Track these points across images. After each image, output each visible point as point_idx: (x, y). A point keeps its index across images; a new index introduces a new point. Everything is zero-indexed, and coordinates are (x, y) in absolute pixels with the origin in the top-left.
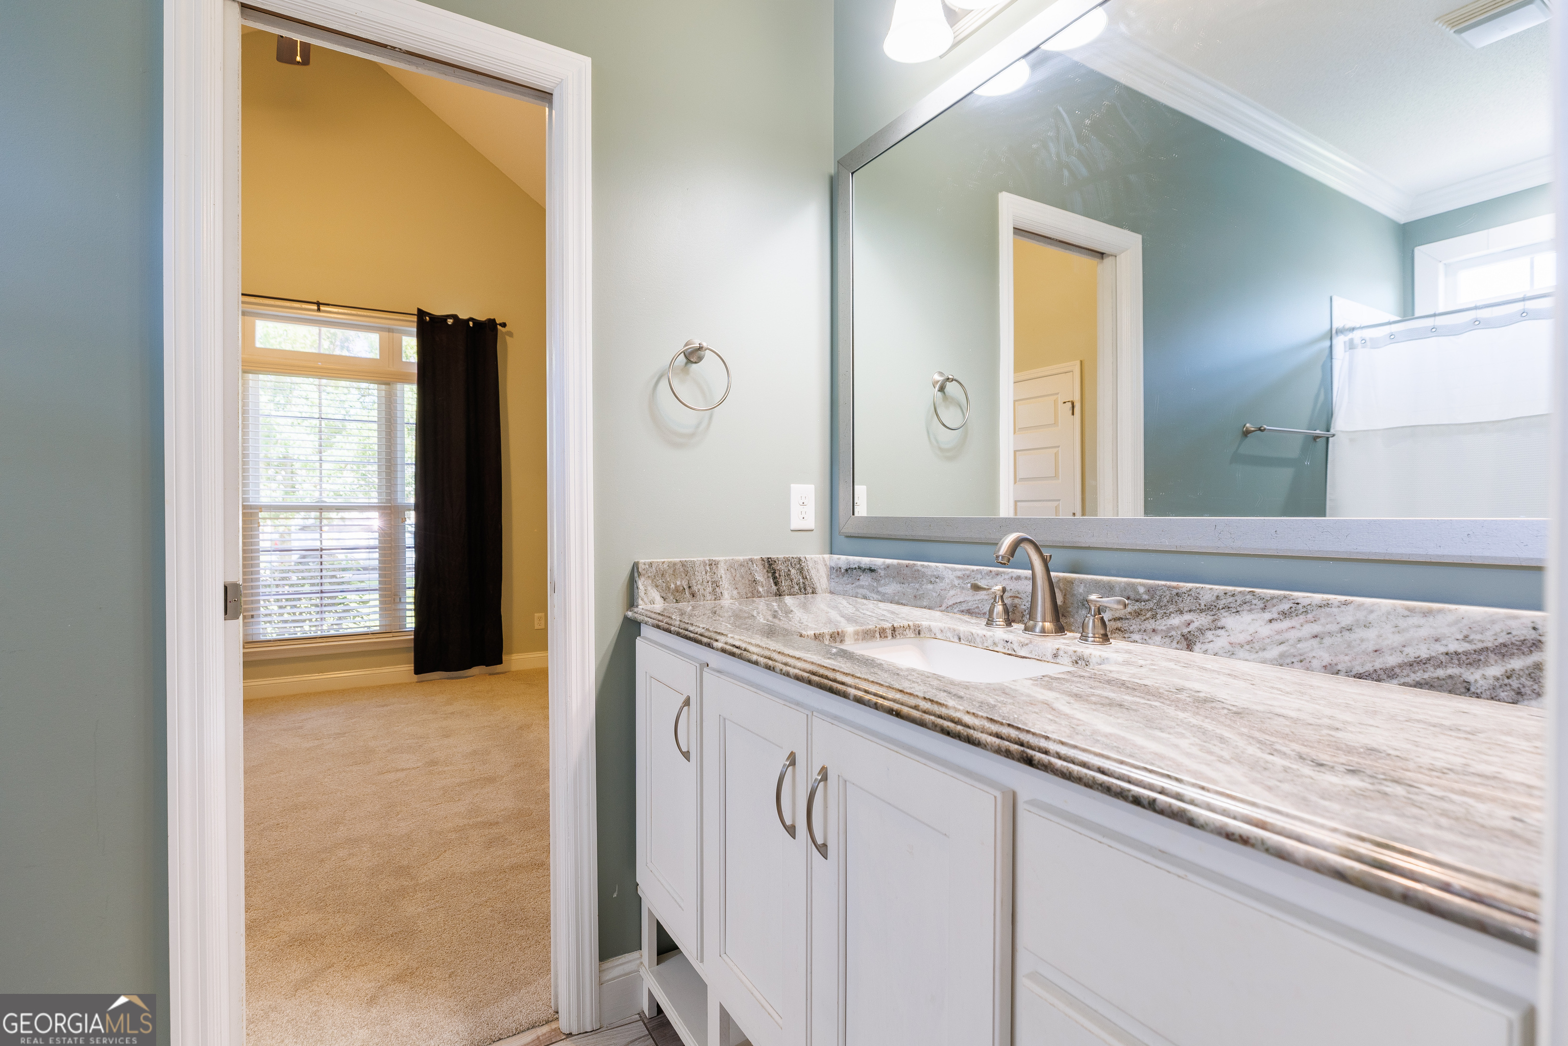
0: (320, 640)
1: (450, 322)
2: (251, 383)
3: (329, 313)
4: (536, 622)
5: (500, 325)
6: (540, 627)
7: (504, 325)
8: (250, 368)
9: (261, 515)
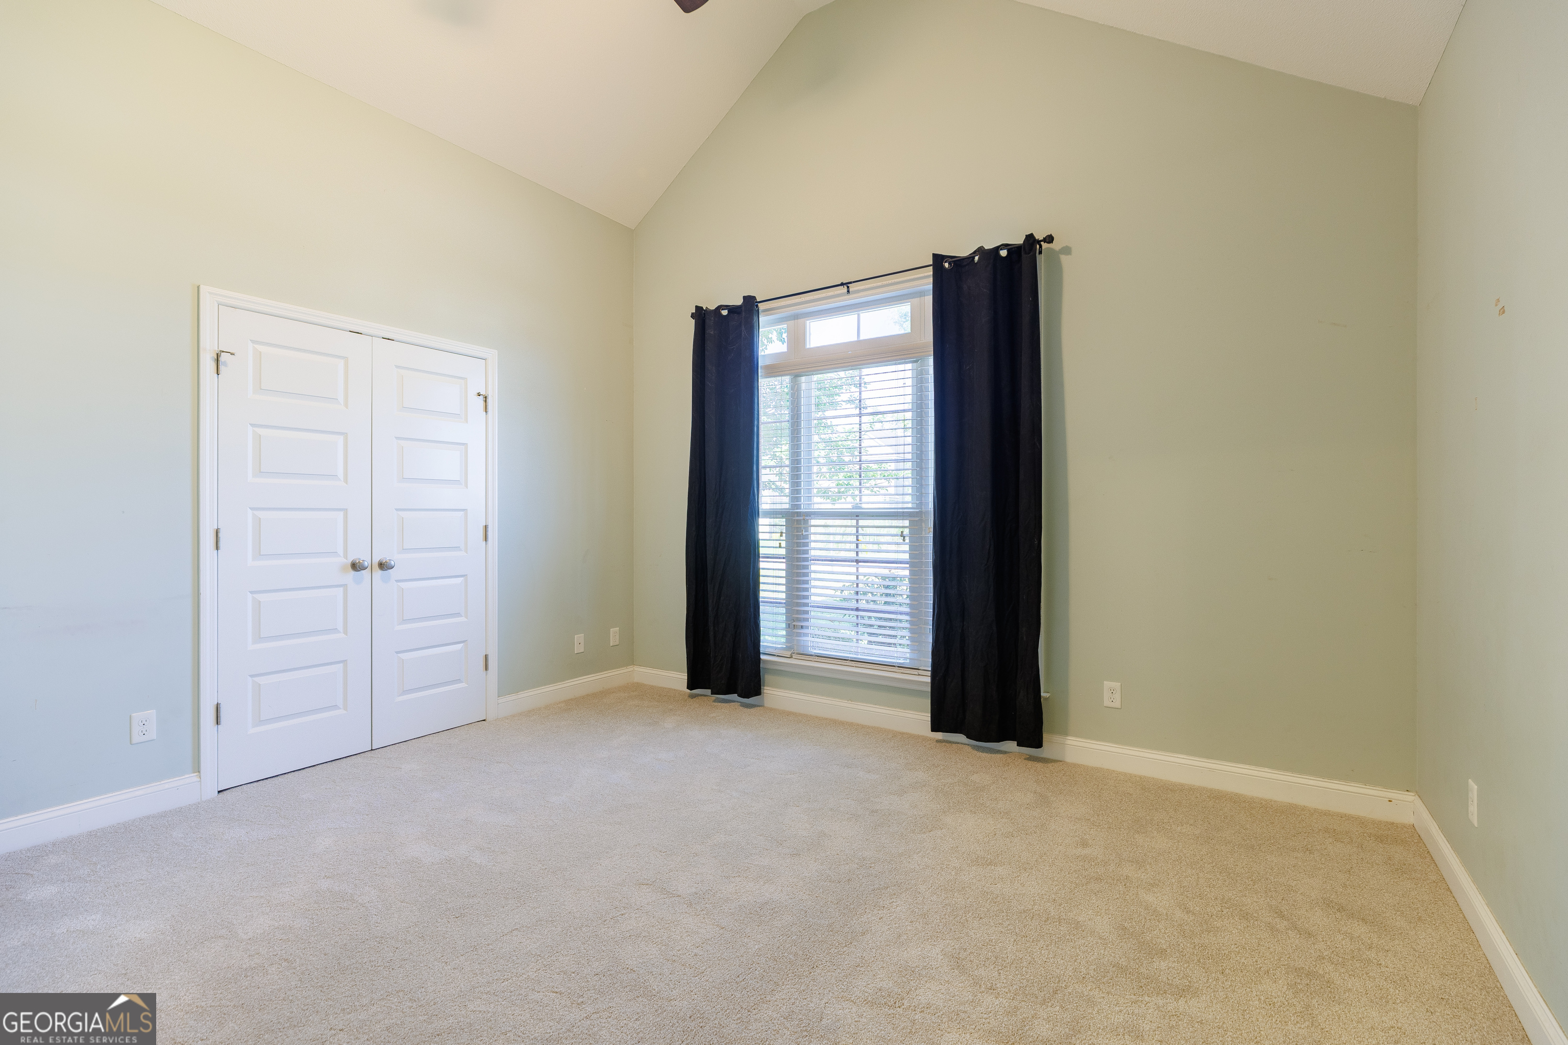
0: (853, 664)
1: (1004, 253)
2: (803, 386)
3: (861, 293)
4: (1106, 695)
5: (1045, 240)
6: (1112, 705)
7: (1049, 239)
8: (799, 371)
9: (813, 522)
